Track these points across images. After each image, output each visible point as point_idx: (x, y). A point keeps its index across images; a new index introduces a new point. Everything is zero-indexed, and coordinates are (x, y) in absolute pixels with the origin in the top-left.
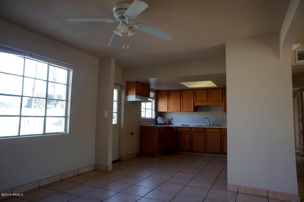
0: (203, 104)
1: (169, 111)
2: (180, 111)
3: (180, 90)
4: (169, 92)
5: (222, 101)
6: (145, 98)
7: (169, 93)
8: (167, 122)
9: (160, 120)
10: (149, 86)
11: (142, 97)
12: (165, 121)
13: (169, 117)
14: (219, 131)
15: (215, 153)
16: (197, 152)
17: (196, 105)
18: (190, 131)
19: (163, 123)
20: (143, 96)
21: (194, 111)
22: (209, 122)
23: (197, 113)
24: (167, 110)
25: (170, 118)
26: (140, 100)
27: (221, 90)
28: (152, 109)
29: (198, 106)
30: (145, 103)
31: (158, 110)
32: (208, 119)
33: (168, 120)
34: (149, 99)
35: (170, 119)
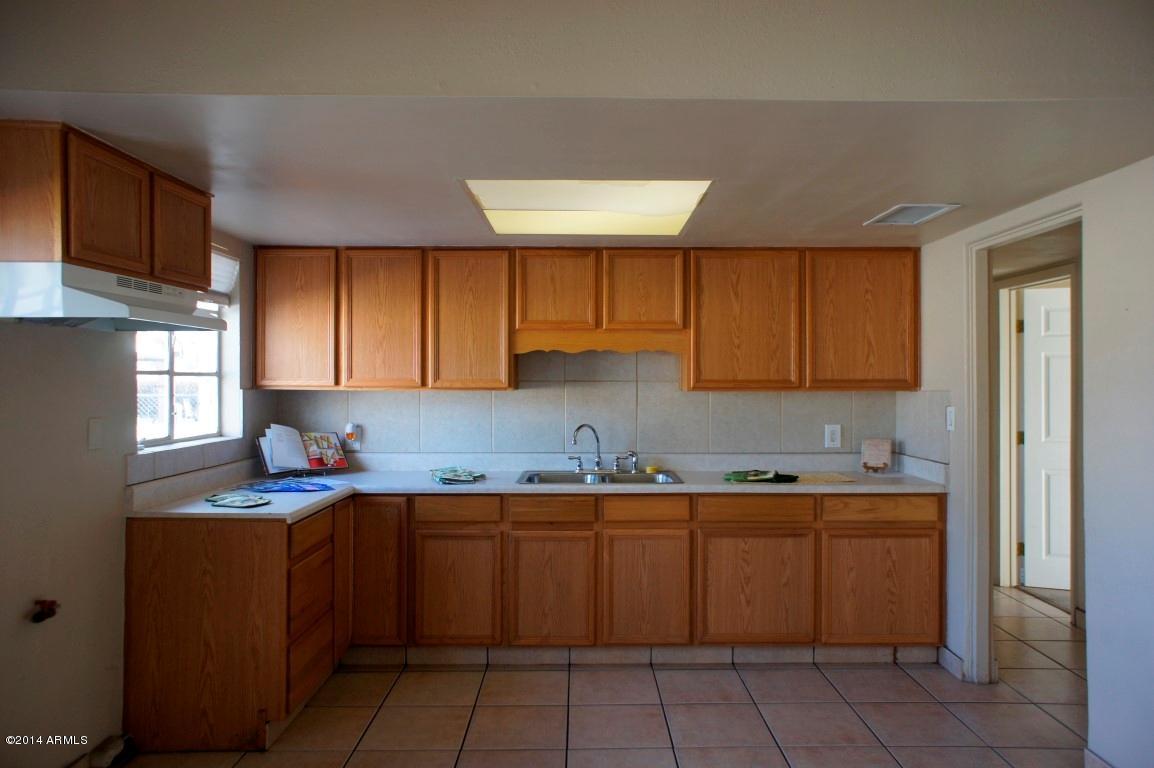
0: (571, 343)
1: (341, 388)
2: (424, 383)
3: (423, 251)
4: (343, 260)
5: (686, 324)
6: (169, 293)
7: (343, 268)
8: (331, 457)
9: (280, 447)
10: (204, 194)
11: (139, 287)
12: (314, 449)
13: (340, 421)
14: (682, 510)
15: (651, 646)
16: (544, 644)
17: (525, 346)
18: (496, 517)
19: (302, 464)
20: (152, 275)
21: (510, 385)
22: (598, 447)
23: (520, 393)
24: (332, 381)
25: (349, 429)
26: (120, 311)
27: (678, 262)
28: (219, 374)
29: (538, 354)
30: (165, 334)
31: (263, 377)
32: (594, 430)
33: (334, 440)
34: (201, 305)
35: (350, 435)
